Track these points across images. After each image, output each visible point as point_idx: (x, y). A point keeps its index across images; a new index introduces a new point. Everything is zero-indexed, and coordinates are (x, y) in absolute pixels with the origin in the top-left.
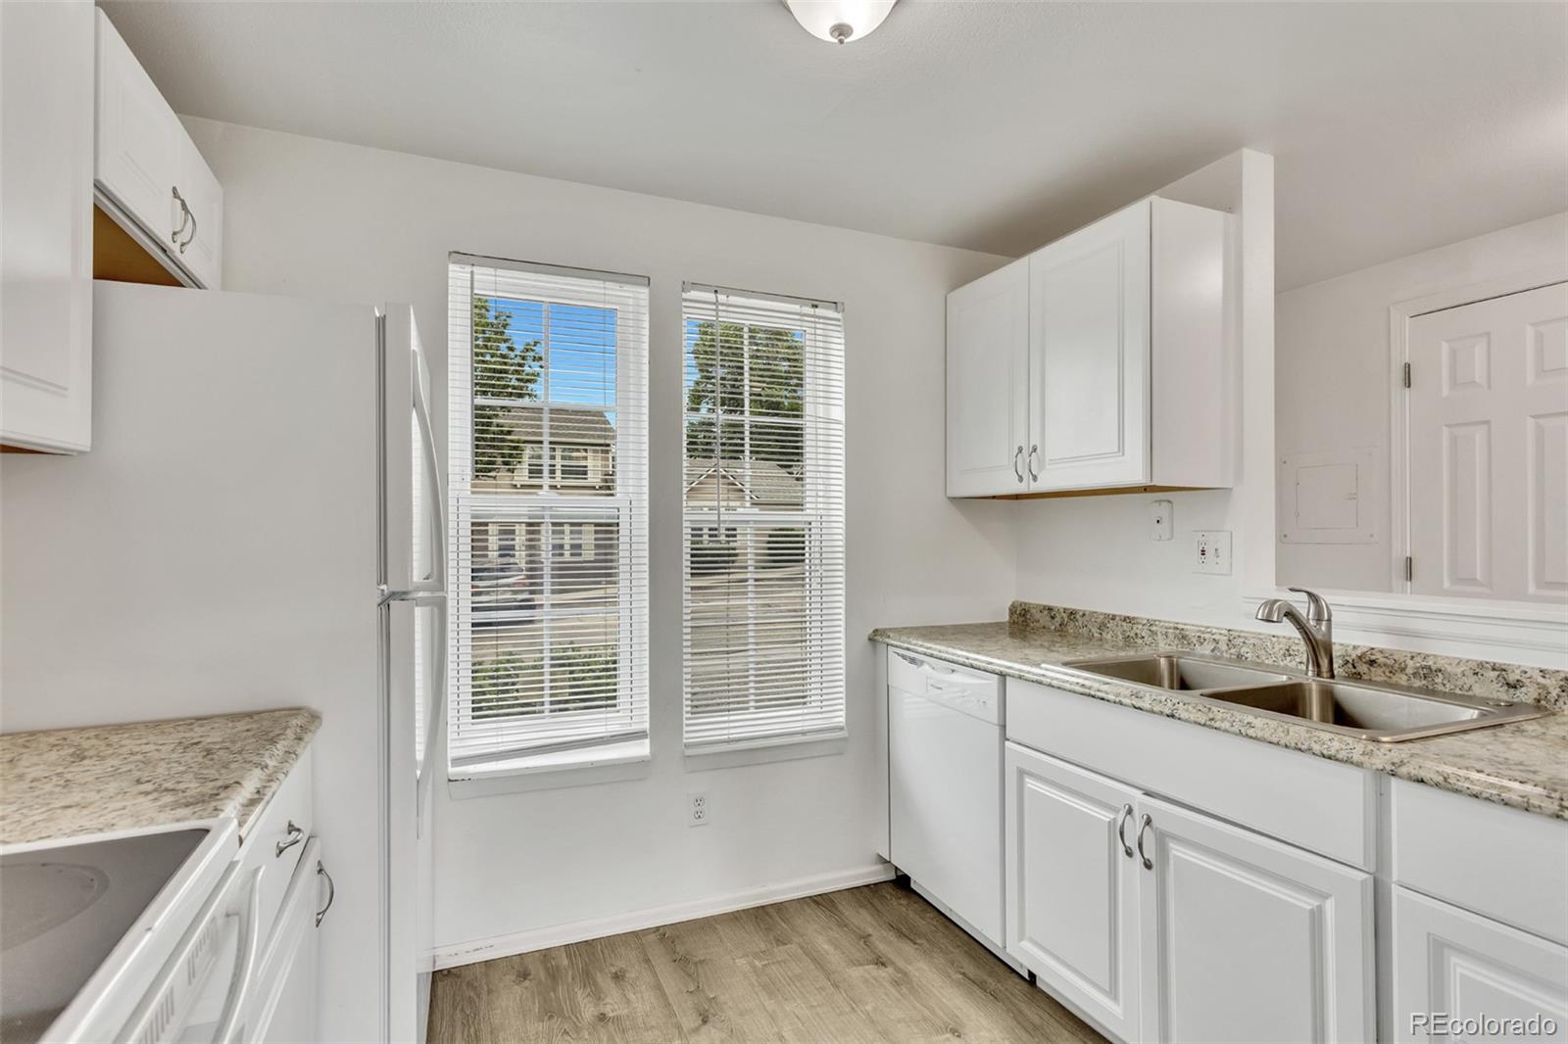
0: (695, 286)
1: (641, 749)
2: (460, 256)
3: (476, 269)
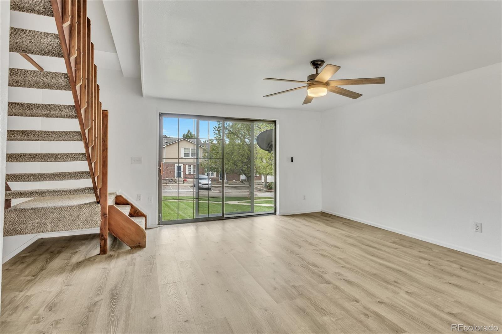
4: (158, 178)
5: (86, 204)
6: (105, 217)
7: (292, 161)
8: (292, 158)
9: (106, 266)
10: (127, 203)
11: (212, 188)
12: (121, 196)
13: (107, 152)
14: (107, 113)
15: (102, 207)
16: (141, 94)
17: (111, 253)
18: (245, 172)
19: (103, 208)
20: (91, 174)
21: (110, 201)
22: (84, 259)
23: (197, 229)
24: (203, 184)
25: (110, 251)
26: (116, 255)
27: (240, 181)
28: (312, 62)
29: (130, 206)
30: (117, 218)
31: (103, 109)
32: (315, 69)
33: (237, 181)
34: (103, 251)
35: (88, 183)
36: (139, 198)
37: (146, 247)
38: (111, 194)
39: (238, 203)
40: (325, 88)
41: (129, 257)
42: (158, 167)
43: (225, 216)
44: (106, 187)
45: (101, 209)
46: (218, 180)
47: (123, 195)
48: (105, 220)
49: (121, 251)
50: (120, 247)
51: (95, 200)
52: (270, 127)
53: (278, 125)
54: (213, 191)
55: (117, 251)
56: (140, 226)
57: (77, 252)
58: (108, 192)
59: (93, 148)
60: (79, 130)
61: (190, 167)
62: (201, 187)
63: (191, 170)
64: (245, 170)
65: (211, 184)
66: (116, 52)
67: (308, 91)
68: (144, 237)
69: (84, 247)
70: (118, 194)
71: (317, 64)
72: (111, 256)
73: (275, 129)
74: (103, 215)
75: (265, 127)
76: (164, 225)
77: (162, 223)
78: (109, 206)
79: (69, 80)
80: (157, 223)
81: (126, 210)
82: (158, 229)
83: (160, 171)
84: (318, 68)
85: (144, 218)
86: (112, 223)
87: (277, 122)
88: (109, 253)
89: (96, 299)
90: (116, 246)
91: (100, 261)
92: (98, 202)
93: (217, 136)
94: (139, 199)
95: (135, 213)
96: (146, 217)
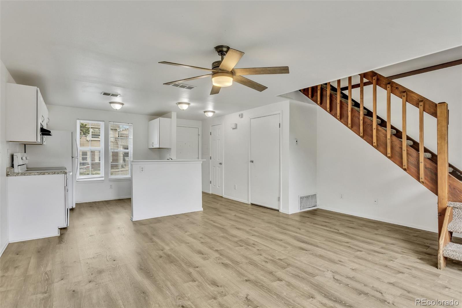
0: (110, 122)
1: (103, 179)
2: (78, 119)
3: (81, 121)
32: (221, 57)
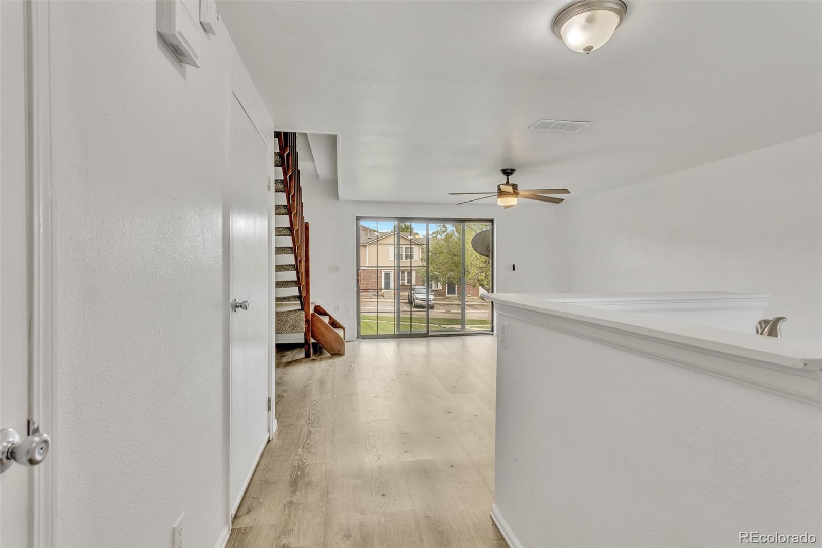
4: (356, 289)
5: (292, 311)
6: (309, 324)
7: (514, 270)
8: (514, 265)
9: (312, 365)
10: (325, 314)
11: (435, 306)
12: (319, 306)
13: (309, 262)
14: (308, 225)
15: (306, 313)
16: (337, 198)
17: (314, 358)
18: (482, 282)
19: (306, 315)
20: (298, 283)
21: (312, 310)
22: (292, 360)
23: (398, 346)
24: (421, 300)
25: (313, 356)
26: (319, 359)
27: (478, 297)
28: (502, 170)
29: (328, 317)
30: (319, 325)
31: (305, 222)
33: (474, 296)
34: (307, 355)
35: (295, 291)
36: (337, 308)
37: (344, 355)
38: (312, 303)
39: (470, 327)
40: (515, 197)
41: (330, 361)
42: (356, 276)
43: (430, 333)
44: (309, 295)
45: (305, 316)
46: (446, 294)
47: (321, 306)
48: (309, 327)
49: (322, 357)
50: (321, 353)
51: (300, 308)
52: (486, 227)
53: (495, 225)
54: (436, 310)
55: (320, 357)
56: (339, 334)
57: (284, 355)
58: (311, 302)
59: (300, 261)
60: (292, 245)
61: (403, 275)
62: (419, 304)
63: (404, 279)
64: (483, 280)
65: (434, 300)
66: (314, 162)
67: (498, 200)
68: (343, 345)
69: (289, 352)
70: (317, 305)
71: (507, 172)
72: (314, 360)
73: (493, 229)
74: (307, 321)
75: (478, 228)
76: (362, 339)
77: (360, 337)
78: (312, 314)
79: (288, 210)
80: (356, 336)
81: (326, 320)
82: (356, 342)
83: (358, 280)
84: (509, 176)
85: (342, 330)
86: (314, 329)
87: (494, 221)
88: (312, 357)
89: (309, 382)
90: (318, 353)
91: (306, 362)
92: (302, 310)
93: (441, 229)
94: (337, 310)
95: (334, 324)
96: (344, 330)
